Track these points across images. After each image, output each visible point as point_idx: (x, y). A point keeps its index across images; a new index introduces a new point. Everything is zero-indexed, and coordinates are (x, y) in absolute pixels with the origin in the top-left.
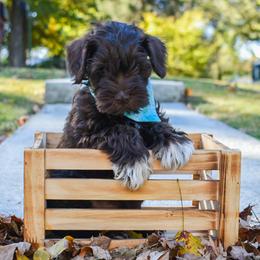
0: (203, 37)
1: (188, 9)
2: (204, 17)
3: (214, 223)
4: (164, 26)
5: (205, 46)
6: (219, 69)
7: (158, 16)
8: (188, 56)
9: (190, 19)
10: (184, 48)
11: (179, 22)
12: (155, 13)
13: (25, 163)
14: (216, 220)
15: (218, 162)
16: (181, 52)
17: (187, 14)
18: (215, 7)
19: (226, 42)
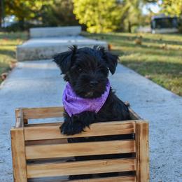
3: (133, 166)
6: (129, 23)
8: (108, 15)
10: (105, 10)
13: (12, 138)
14: (135, 164)
15: (134, 128)
16: (103, 13)
19: (133, 4)
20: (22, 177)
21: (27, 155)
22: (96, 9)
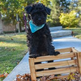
0: (76, 17)
1: (71, 10)
2: (76, 12)
3: (77, 70)
4: (66, 15)
5: (77, 19)
7: (64, 13)
9: (72, 13)
11: (70, 14)
12: (63, 13)
15: (76, 55)
17: (71, 12)
18: (78, 9)
20: (34, 76)
21: (35, 68)
22: (68, 20)
